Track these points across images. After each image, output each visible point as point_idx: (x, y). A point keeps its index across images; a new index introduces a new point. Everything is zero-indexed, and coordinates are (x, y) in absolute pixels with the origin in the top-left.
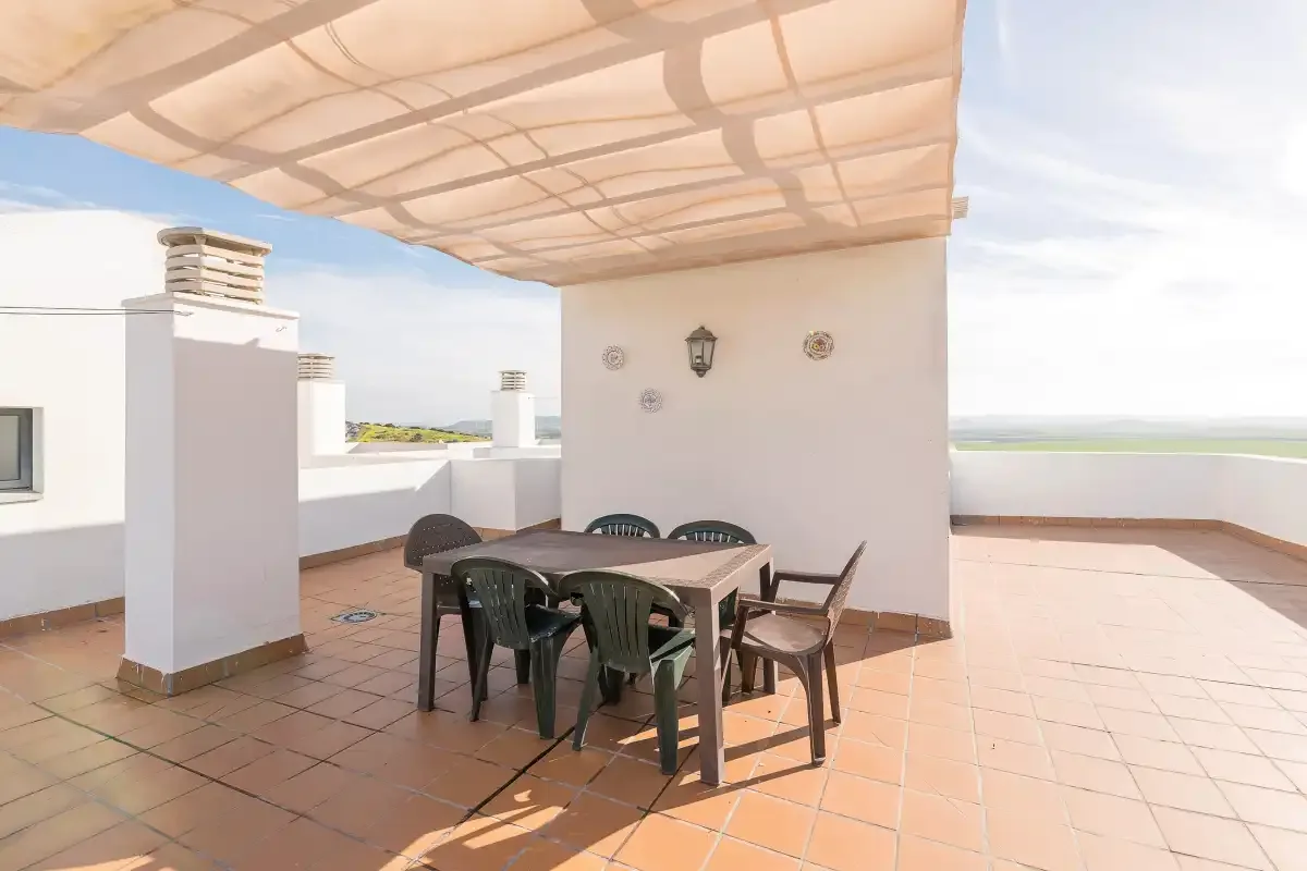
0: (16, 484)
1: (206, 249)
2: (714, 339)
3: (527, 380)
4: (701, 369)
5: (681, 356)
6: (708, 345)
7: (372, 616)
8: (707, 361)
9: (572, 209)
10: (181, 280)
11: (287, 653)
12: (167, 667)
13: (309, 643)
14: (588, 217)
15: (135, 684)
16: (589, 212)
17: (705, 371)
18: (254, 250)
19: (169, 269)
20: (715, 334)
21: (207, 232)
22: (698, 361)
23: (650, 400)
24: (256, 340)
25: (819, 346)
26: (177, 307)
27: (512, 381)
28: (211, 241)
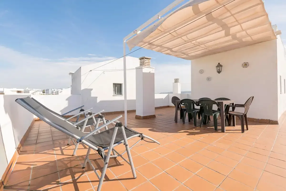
0: (120, 94)
1: (145, 59)
2: (222, 66)
3: (179, 80)
4: (219, 72)
5: (215, 70)
6: (221, 67)
7: (162, 115)
8: (220, 71)
9: (179, 38)
10: (142, 64)
11: (153, 117)
12: (142, 115)
13: (156, 116)
14: (182, 39)
15: (138, 118)
16: (182, 38)
17: (220, 72)
18: (149, 59)
19: (140, 63)
20: (222, 65)
21: (146, 57)
22: (219, 70)
23: (209, 79)
24: (150, 72)
25: (246, 65)
26: (143, 68)
27: (176, 81)
28: (146, 58)
